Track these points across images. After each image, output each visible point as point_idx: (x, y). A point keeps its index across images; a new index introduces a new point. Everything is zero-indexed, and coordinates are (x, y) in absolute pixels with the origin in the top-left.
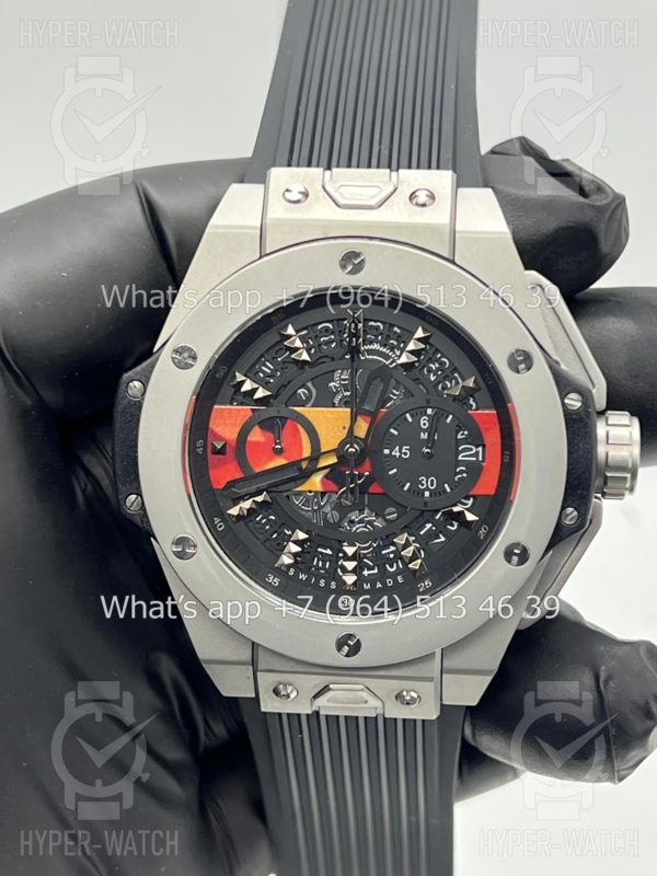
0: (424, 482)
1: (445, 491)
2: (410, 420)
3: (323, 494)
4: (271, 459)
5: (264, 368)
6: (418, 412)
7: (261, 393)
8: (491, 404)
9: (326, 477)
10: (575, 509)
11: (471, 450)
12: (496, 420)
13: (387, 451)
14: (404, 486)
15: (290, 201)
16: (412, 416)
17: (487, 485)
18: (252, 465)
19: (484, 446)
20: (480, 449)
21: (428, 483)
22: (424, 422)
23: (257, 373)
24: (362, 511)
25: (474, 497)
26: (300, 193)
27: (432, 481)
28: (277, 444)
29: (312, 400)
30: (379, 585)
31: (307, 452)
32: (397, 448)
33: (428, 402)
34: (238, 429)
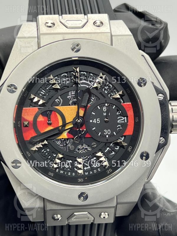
0: (106, 132)
1: (114, 134)
2: (99, 108)
3: (67, 139)
4: (47, 127)
5: (41, 92)
6: (102, 105)
7: (41, 102)
8: (129, 100)
9: (69, 132)
10: (164, 138)
11: (122, 118)
12: (131, 106)
13: (91, 121)
14: (98, 134)
15: (48, 26)
16: (100, 107)
17: (129, 131)
18: (39, 130)
19: (127, 117)
20: (125, 118)
21: (107, 132)
22: (105, 109)
23: (39, 94)
24: (82, 145)
25: (125, 136)
26: (51, 23)
27: (109, 131)
28: (49, 121)
29: (61, 104)
30: (91, 173)
31: (61, 123)
32: (95, 119)
33: (106, 101)
34: (33, 117)
